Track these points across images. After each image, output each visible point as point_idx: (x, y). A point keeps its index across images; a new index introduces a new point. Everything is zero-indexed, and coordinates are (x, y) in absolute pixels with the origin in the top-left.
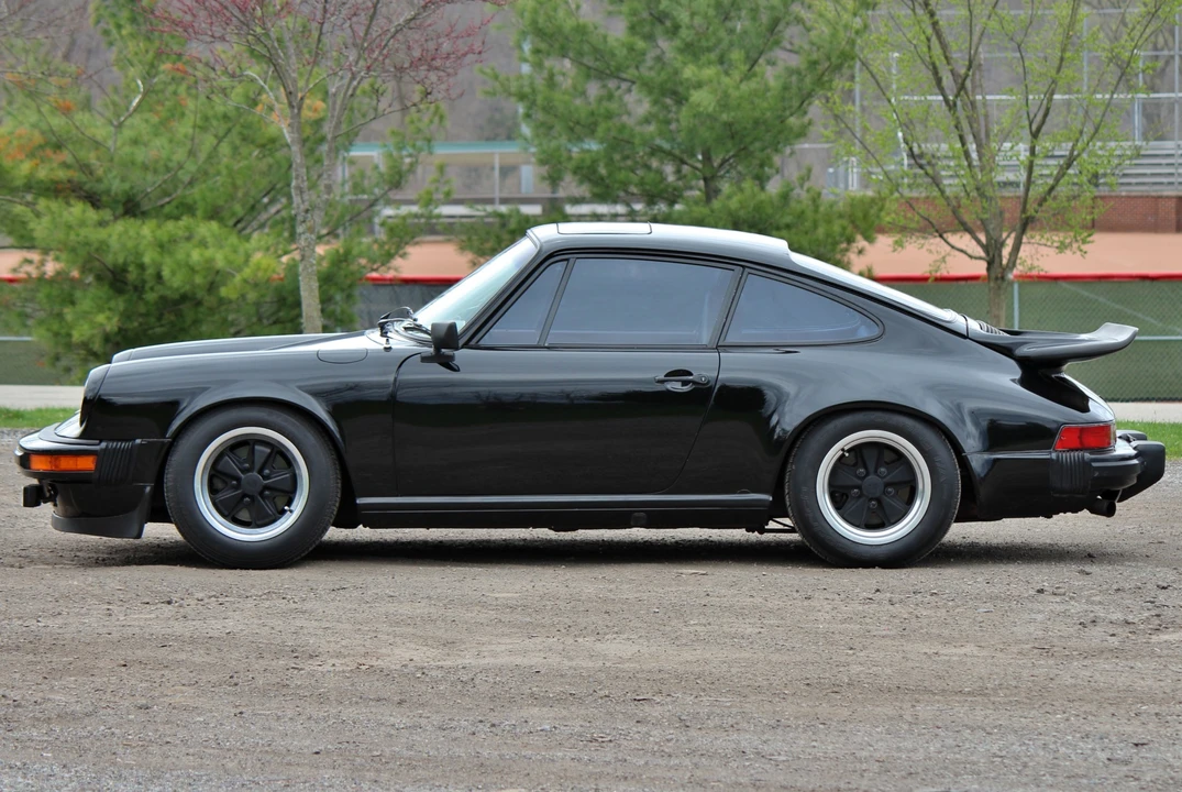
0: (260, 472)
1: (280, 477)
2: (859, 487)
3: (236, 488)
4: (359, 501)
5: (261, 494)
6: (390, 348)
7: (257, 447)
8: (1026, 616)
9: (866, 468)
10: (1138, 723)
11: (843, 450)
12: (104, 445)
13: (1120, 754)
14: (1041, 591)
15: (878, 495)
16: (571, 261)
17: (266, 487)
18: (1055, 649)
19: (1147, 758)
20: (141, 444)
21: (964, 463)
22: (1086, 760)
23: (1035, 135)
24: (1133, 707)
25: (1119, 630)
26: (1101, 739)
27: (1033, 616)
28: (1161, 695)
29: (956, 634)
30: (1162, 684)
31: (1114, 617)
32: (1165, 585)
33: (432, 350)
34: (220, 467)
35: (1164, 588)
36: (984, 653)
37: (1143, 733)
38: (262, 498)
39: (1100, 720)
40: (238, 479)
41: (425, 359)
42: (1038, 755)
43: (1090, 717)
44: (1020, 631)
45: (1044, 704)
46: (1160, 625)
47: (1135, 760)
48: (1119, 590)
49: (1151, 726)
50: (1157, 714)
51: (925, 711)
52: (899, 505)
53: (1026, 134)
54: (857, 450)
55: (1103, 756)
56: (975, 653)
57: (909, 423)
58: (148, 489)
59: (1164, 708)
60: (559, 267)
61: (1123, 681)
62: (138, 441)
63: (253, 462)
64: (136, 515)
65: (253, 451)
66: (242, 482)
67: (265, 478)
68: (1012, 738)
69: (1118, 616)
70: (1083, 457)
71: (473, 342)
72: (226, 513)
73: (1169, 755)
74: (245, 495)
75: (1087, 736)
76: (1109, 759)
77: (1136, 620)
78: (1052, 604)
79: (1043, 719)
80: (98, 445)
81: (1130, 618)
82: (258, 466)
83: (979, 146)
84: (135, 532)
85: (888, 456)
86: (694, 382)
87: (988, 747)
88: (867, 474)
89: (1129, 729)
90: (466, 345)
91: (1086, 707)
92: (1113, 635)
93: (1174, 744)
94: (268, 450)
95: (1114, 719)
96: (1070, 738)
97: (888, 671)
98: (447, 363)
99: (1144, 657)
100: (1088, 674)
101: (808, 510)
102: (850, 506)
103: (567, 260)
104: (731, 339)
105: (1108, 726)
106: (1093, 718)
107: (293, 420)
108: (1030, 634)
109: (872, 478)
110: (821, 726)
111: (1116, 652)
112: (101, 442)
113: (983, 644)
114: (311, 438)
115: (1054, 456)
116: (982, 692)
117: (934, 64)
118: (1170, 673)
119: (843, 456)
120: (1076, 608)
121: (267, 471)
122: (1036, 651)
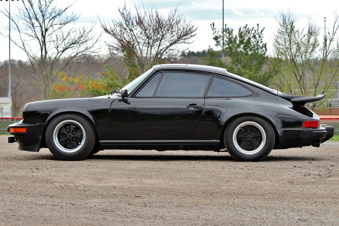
0: (72, 133)
1: (78, 134)
2: (245, 138)
3: (66, 137)
4: (101, 141)
5: (72, 139)
6: (110, 97)
7: (71, 126)
8: (288, 173)
9: (247, 132)
10: (314, 205)
11: (240, 127)
12: (28, 125)
13: (304, 217)
14: (295, 167)
15: (251, 140)
16: (163, 73)
17: (74, 137)
18: (294, 182)
19: (314, 219)
20: (38, 125)
21: (276, 131)
22: (290, 220)
23: (316, 88)
24: (314, 200)
25: (316, 177)
26: (298, 211)
27: (290, 173)
28: (325, 196)
29: (264, 178)
30: (327, 192)
31: (315, 173)
32: (333, 165)
33: (121, 98)
34: (61, 132)
35: (332, 166)
36: (271, 183)
37: (315, 209)
38: (73, 141)
39: (301, 204)
40: (66, 135)
41: (120, 100)
42: (271, 218)
43: (297, 203)
44: (284, 177)
45: (282, 199)
46: (329, 176)
47: (309, 220)
48: (319, 166)
49: (319, 206)
50: (322, 202)
51: (237, 201)
52: (256, 143)
53: (314, 88)
54: (245, 127)
55: (297, 218)
56: (268, 183)
57: (260, 119)
58: (40, 138)
59: (325, 200)
60: (159, 75)
61: (313, 191)
62: (38, 124)
63: (70, 130)
64: (38, 145)
65: (70, 127)
66: (67, 135)
67: (73, 135)
68: (264, 211)
69: (317, 173)
70: (310, 129)
71: (134, 96)
72: (62, 145)
73: (323, 218)
74: (68, 140)
75: (293, 210)
76: (299, 220)
77: (322, 174)
78: (298, 170)
79: (280, 204)
80: (27, 125)
81: (320, 174)
82: (71, 131)
83: (304, 90)
84: (37, 150)
85: (254, 129)
86: (197, 108)
87: (253, 215)
88: (248, 134)
89: (310, 207)
90: (132, 97)
91: (297, 200)
92: (314, 178)
93: (326, 213)
94: (74, 127)
95: (306, 204)
96: (286, 211)
97: (235, 188)
98: (126, 102)
99: (322, 184)
100: (302, 189)
101: (230, 145)
102: (243, 143)
103: (162, 73)
104: (209, 95)
105: (303, 206)
106: (298, 204)
107: (81, 118)
108: (288, 178)
109: (249, 135)
110: (195, 206)
111: (313, 183)
112: (28, 124)
113: (271, 181)
114: (86, 123)
115: (302, 129)
116: (263, 195)
117: (295, 73)
118: (330, 189)
119: (240, 129)
120: (304, 171)
121: (74, 133)
122: (288, 183)
